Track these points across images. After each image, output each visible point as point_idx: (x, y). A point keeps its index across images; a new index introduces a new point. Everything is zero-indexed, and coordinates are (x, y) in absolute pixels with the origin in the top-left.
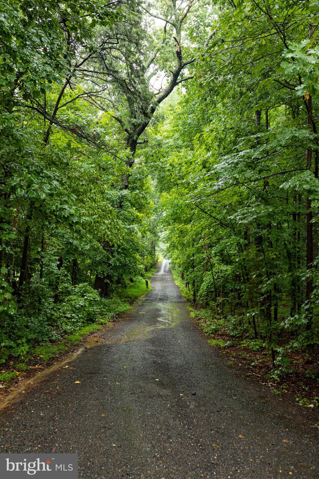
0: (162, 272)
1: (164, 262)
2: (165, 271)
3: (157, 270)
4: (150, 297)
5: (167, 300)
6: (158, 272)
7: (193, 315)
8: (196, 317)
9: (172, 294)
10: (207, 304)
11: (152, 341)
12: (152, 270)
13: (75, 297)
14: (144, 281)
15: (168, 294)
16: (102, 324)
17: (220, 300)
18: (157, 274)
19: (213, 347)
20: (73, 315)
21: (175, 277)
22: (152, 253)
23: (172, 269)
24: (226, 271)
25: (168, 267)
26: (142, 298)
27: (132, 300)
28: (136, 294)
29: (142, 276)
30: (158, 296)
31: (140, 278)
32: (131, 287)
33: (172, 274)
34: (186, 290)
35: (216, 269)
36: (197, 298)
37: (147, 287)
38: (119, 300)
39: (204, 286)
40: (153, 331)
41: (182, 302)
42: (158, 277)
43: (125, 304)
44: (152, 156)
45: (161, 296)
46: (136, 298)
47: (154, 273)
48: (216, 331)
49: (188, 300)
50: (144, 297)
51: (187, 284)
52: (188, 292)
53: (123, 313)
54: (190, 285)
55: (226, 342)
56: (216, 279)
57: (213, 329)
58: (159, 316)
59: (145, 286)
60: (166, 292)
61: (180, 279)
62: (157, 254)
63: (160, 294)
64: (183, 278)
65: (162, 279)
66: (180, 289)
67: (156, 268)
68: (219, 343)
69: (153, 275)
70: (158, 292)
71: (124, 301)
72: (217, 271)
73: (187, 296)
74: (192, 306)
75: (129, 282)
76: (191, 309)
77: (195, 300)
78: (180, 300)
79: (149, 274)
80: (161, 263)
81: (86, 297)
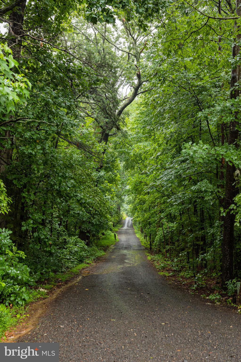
0: (125, 227)
1: (127, 219)
2: (128, 226)
3: (122, 225)
4: (118, 246)
5: (131, 248)
6: (123, 227)
7: (149, 258)
8: (152, 259)
9: (134, 244)
10: (160, 251)
11: (123, 273)
12: (118, 225)
13: (71, 246)
14: (113, 234)
15: (131, 244)
16: (88, 264)
17: (168, 247)
18: (122, 228)
19: (161, 276)
20: (71, 257)
21: (136, 231)
22: (118, 212)
23: (133, 225)
24: (173, 227)
25: (130, 223)
26: (112, 247)
27: (105, 248)
28: (107, 244)
29: (111, 231)
30: (123, 245)
31: (110, 232)
32: (103, 239)
33: (134, 229)
34: (144, 241)
35: (166, 226)
36: (153, 247)
37: (115, 239)
38: (96, 248)
39: (157, 238)
40: (123, 268)
41: (141, 250)
42: (123, 231)
43: (101, 251)
44: (120, 144)
45: (126, 245)
46: (108, 247)
47: (119, 228)
48: (164, 268)
49: (146, 249)
50: (113, 246)
51: (145, 236)
52: (146, 242)
53: (101, 257)
54: (147, 237)
55: (169, 273)
56: (166, 233)
57: (162, 267)
58: (126, 259)
59: (114, 238)
60: (130, 243)
61: (140, 232)
62: (121, 213)
63: (125, 244)
64: (142, 232)
65: (126, 233)
66: (140, 240)
67: (121, 224)
68: (165, 274)
69: (119, 229)
70: (123, 243)
71: (100, 249)
72: (166, 227)
73: (145, 245)
74: (149, 253)
75: (102, 235)
76: (148, 254)
77: (151, 248)
78: (140, 248)
79: (116, 229)
80: (125, 220)
81: (78, 246)
